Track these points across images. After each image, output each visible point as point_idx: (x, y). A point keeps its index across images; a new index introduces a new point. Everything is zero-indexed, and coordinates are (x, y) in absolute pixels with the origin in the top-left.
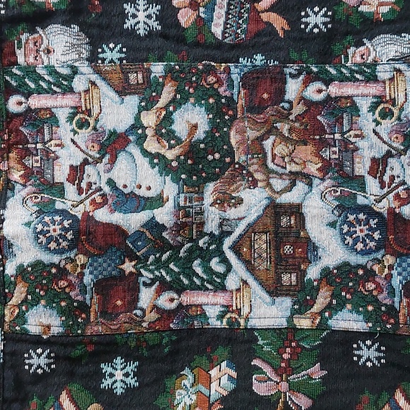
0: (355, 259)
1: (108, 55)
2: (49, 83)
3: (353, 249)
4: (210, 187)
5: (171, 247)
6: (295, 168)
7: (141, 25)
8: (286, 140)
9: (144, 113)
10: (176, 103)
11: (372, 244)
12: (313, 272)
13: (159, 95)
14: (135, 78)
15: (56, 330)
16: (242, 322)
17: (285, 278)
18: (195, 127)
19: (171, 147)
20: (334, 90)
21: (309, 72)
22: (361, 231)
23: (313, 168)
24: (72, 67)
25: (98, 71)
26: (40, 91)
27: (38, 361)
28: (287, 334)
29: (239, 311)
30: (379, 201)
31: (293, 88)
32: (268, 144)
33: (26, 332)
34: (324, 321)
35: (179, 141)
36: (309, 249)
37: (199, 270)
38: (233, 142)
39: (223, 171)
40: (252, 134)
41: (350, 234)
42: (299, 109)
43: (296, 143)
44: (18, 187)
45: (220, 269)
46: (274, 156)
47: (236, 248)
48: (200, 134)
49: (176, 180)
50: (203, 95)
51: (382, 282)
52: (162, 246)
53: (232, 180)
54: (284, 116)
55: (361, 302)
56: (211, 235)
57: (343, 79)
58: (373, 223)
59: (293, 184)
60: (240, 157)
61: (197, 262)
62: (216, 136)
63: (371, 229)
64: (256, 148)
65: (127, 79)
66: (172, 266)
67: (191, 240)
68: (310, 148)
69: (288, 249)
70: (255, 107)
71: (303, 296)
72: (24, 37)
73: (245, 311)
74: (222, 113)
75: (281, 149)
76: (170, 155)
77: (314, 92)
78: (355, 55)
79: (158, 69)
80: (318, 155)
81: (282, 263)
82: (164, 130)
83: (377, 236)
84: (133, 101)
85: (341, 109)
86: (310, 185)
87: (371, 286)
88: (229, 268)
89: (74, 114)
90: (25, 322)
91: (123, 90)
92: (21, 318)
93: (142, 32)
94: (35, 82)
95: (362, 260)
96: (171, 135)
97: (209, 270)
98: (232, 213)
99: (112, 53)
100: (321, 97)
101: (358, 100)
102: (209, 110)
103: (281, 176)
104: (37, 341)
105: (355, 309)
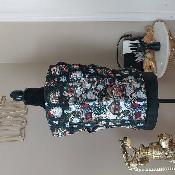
0: (127, 109)
1: (86, 76)
2: (76, 81)
3: (127, 108)
4: (104, 97)
5: (97, 107)
6: (118, 95)
7: (92, 72)
8: (116, 91)
9: (92, 86)
10: (98, 84)
11: (130, 107)
12: (120, 111)
13: (95, 83)
14: (91, 80)
15: (78, 121)
16: (109, 119)
17: (116, 112)
18: (101, 88)
19: (97, 92)
20: (123, 83)
21: (119, 81)
22: (128, 105)
23: (121, 95)
24: (80, 78)
25: (85, 79)
26: (75, 82)
27: (75, 126)
28: (116, 120)
29: (108, 117)
30: (131, 100)
31: (117, 83)
32: (113, 91)
33: (73, 123)
34: (121, 118)
35: (98, 91)
36: (120, 108)
37: (102, 111)
38: (107, 91)
39: (106, 95)
40: (110, 90)
41: (127, 105)
42: (118, 86)
43: (117, 91)
44: (71, 98)
45: (106, 111)
46: (114, 94)
47: (108, 108)
48: (102, 90)
49: (98, 97)
50: (102, 83)
51: (131, 113)
52: (96, 107)
53: (108, 96)
54: (115, 87)
55: (127, 116)
56: (104, 105)
57: (124, 82)
58: (130, 104)
59: (118, 98)
60: (109, 94)
61: (102, 110)
62: (105, 90)
63: (130, 105)
64: (111, 92)
65: (89, 80)
66: (97, 111)
67: (101, 106)
68: (120, 92)
69: (117, 108)
70: (111, 86)
71: (119, 115)
72: (72, 73)
73: (109, 117)
74: (105, 86)
75: (115, 92)
76: (97, 93)
77: (120, 83)
78: (125, 79)
79: (95, 79)
80: (121, 93)
81: (115, 110)
82: (96, 89)
83: (131, 106)
84: (90, 84)
85: (124, 86)
86: (121, 98)
87: (129, 113)
88: (107, 111)
89: (80, 86)
90: (73, 121)
91: (89, 82)
92: (72, 120)
93: (92, 73)
94: (74, 81)
95: (128, 109)
96: (97, 90)
97: (104, 111)
98: (108, 102)
99: (87, 76)
100: (121, 84)
101: (127, 85)
102: (103, 86)
103: (116, 96)
104: (75, 124)
105: (127, 117)
